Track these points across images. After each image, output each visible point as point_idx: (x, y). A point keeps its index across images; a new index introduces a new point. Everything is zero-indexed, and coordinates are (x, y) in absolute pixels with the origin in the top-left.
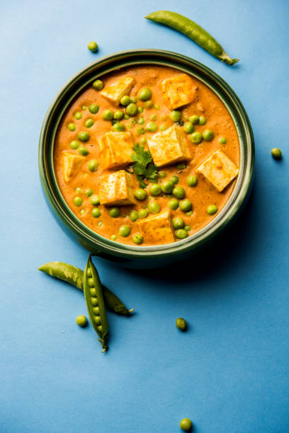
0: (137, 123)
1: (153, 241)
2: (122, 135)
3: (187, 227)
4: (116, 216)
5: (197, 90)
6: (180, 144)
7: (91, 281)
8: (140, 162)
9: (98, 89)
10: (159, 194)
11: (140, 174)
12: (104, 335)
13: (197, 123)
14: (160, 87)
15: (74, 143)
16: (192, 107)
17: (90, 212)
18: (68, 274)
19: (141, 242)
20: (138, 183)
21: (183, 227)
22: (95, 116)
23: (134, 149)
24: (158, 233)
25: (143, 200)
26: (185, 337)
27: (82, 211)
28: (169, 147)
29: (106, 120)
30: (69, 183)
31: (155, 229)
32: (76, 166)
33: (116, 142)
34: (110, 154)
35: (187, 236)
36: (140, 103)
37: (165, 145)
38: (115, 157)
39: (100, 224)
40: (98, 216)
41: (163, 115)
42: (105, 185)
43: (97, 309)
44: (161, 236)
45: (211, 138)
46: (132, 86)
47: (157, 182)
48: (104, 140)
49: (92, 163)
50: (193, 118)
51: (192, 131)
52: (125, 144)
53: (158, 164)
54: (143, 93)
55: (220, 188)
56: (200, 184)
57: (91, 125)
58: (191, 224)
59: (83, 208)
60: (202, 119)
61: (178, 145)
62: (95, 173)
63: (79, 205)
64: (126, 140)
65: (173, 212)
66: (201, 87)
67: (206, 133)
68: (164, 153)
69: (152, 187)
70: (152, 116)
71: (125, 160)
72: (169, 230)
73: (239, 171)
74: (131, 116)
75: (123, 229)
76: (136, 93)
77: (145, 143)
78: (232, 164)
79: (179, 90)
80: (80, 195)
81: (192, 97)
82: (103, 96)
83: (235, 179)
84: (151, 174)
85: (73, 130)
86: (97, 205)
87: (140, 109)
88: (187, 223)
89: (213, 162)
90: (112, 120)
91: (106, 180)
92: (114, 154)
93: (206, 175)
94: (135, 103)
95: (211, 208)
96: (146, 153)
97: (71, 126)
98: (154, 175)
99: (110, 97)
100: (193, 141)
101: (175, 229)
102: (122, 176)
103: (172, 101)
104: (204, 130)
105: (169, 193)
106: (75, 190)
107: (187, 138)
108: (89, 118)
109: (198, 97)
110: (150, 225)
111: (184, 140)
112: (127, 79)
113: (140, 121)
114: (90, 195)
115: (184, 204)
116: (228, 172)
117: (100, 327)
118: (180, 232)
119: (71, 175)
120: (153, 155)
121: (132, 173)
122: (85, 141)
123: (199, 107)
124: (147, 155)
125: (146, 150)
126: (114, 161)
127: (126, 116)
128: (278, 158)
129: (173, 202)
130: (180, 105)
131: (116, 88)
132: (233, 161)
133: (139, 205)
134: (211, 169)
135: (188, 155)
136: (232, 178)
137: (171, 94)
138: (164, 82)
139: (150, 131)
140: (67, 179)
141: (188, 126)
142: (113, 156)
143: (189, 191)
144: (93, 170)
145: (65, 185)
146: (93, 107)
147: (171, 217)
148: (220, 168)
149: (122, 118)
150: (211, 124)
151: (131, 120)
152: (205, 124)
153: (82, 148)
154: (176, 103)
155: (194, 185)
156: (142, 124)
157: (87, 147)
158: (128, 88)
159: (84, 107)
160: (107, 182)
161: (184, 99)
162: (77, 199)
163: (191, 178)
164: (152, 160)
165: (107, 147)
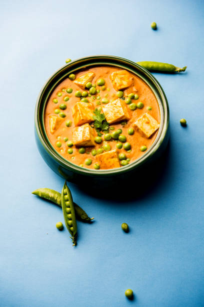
0: (96, 98)
1: (106, 167)
2: (87, 105)
3: (128, 159)
4: (83, 153)
5: (133, 79)
6: (123, 108)
7: (67, 197)
8: (98, 120)
9: (72, 79)
10: (110, 140)
11: (98, 127)
12: (74, 233)
13: (133, 98)
14: (110, 78)
15: (57, 111)
16: (130, 89)
17: (66, 151)
18: (51, 195)
19: (99, 168)
20: (97, 133)
21: (125, 158)
22: (70, 95)
23: (94, 113)
24: (109, 162)
25: (100, 143)
26: (127, 236)
27: (62, 151)
28: (116, 110)
29: (77, 97)
30: (53, 133)
31: (107, 159)
32: (58, 123)
33: (83, 108)
34: (80, 114)
35: (128, 164)
36: (98, 87)
37: (114, 109)
38: (83, 116)
39: (72, 158)
40: (71, 153)
41: (112, 94)
42: (76, 133)
43: (70, 215)
44: (111, 164)
45: (142, 107)
46: (93, 77)
47: (108, 133)
48: (76, 107)
49: (68, 122)
50: (131, 95)
51: (130, 103)
52: (89, 110)
53: (109, 122)
54: (100, 81)
55: (149, 135)
56: (136, 133)
57: (67, 100)
58: (130, 157)
59: (62, 149)
60: (136, 96)
61: (121, 108)
62: (70, 128)
63: (59, 146)
64: (89, 107)
65: (119, 150)
66: (135, 78)
67: (139, 104)
68: (113, 114)
69: (105, 135)
70: (105, 95)
71: (89, 119)
72: (116, 160)
73: (160, 126)
74: (92, 94)
75: (87, 161)
76: (95, 82)
77: (101, 110)
78: (155, 121)
79: (121, 79)
80: (60, 141)
81: (130, 83)
82: (75, 84)
83: (157, 130)
84: (105, 127)
85: (56, 103)
86: (71, 146)
87: (98, 91)
88: (127, 156)
89: (144, 119)
90: (81, 97)
91: (77, 130)
92: (82, 114)
93: (139, 126)
94: (95, 87)
95: (143, 147)
96: (102, 115)
97: (55, 100)
98: (106, 128)
99: (80, 83)
100: (131, 108)
101: (120, 160)
102: (87, 127)
103: (118, 85)
104: (138, 102)
105: (116, 138)
106: (57, 138)
107: (127, 107)
108: (66, 96)
109: (133, 83)
110: (104, 157)
111: (125, 107)
112: (90, 73)
113: (98, 98)
114: (66, 141)
115: (126, 145)
116: (153, 126)
117: (72, 228)
118: (123, 162)
119: (55, 129)
120: (106, 116)
121: (93, 127)
122: (64, 109)
123: (134, 89)
124: (102, 116)
125: (102, 113)
126: (82, 118)
127: (89, 95)
128: (184, 125)
129: (119, 144)
130: (122, 87)
131: (83, 78)
132: (156, 119)
133: (97, 146)
134: (142, 123)
135: (128, 116)
136: (156, 129)
137: (117, 81)
138: (112, 74)
139: (104, 103)
140: (52, 131)
141: (127, 100)
142: (81, 115)
143: (129, 138)
144: (68, 126)
145: (51, 134)
146: (69, 90)
147: (118, 153)
148: (148, 123)
149: (86, 96)
150: (142, 98)
151: (92, 97)
152: (138, 99)
153: (62, 113)
154: (120, 86)
155: (132, 134)
156: (99, 99)
157: (65, 112)
158: (91, 78)
159: (63, 90)
160: (77, 131)
161: (125, 84)
162: (58, 143)
163: (130, 130)
164: (106, 119)
165: (77, 111)
